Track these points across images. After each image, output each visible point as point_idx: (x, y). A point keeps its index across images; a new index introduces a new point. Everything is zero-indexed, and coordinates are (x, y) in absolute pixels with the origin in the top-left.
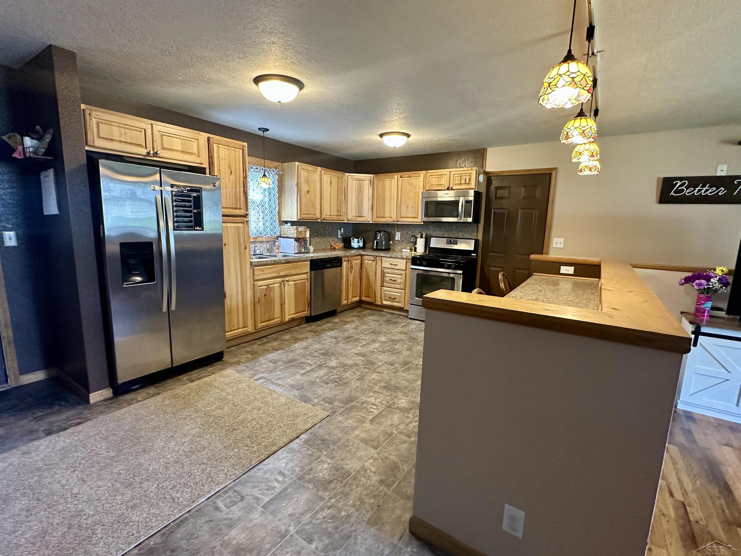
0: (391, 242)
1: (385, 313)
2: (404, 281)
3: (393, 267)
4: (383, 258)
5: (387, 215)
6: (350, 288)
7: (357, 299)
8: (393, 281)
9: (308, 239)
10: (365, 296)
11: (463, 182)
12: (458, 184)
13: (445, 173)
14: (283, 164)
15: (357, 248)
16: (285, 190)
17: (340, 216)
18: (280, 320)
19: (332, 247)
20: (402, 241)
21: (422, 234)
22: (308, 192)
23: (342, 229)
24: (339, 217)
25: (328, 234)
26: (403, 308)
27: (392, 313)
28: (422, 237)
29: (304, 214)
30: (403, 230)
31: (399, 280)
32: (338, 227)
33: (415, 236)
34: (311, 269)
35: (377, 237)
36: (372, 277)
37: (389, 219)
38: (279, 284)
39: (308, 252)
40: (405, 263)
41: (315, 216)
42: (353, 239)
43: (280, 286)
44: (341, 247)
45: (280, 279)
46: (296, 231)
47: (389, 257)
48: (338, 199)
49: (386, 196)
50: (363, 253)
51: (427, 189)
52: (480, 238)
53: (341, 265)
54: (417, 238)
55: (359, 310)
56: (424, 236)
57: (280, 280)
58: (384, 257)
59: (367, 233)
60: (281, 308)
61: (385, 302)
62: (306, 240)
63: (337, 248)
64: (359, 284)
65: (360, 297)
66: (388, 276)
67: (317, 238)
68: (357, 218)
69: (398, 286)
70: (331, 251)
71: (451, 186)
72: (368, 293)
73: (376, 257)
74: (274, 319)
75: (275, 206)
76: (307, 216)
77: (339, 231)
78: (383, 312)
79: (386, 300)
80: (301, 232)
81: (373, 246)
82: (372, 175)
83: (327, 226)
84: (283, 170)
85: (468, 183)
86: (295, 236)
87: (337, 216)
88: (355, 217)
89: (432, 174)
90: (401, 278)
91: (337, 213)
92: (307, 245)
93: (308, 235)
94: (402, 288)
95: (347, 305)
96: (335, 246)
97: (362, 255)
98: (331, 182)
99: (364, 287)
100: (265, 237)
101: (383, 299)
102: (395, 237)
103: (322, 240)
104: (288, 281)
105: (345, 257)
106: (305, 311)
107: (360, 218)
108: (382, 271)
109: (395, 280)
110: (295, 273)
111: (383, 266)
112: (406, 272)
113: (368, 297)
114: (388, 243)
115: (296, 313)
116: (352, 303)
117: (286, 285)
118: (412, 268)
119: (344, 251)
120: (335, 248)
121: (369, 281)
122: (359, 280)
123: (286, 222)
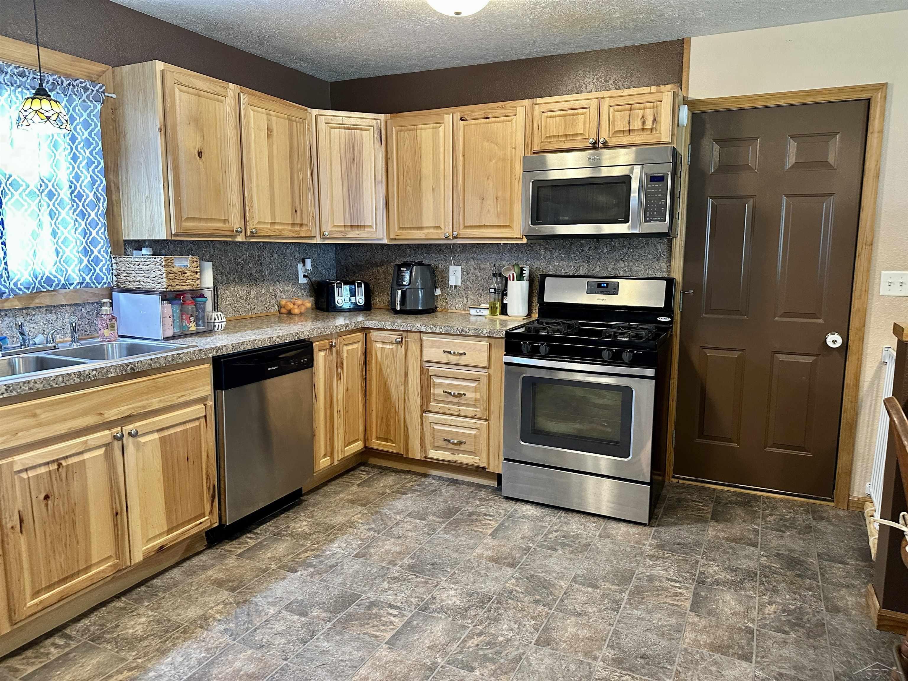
0: (438, 292)
1: (436, 483)
2: (485, 397)
3: (453, 359)
4: (425, 338)
5: (428, 221)
6: (339, 422)
7: (358, 446)
8: (454, 396)
9: (209, 294)
10: (378, 438)
11: (637, 124)
12: (624, 131)
13: (584, 103)
14: (118, 69)
15: (349, 310)
16: (126, 149)
17: (301, 225)
18: (114, 566)
19: (283, 310)
20: (467, 288)
21: (522, 270)
22: (200, 154)
23: (308, 262)
24: (297, 228)
25: (270, 274)
26: (484, 469)
27: (455, 482)
28: (520, 277)
29: (188, 219)
30: (468, 260)
31: (470, 395)
32: (297, 255)
33: (500, 275)
34: (218, 385)
35: (403, 280)
36: (397, 386)
37: (432, 231)
38: (102, 451)
39: (210, 332)
40: (486, 349)
41: (227, 226)
42: (339, 287)
43: (108, 456)
44: (307, 309)
45: (107, 432)
46: (164, 270)
47: (441, 334)
48: (292, 178)
49: (424, 171)
50: (368, 324)
51: (536, 148)
52: (677, 274)
53: (310, 364)
54: (506, 279)
55: (365, 477)
56: (526, 273)
57: (105, 435)
58: (426, 333)
59: (375, 270)
60: (116, 525)
61: (433, 454)
62: (202, 296)
63: (296, 311)
64: (361, 406)
65: (366, 440)
66: (441, 385)
67: (238, 288)
68: (348, 230)
69: (470, 411)
70: (280, 321)
71: (604, 136)
72: (388, 432)
73: (404, 334)
74: (87, 569)
75: (96, 196)
76: (202, 224)
77: (300, 266)
78: (430, 480)
79: (437, 448)
80: (183, 273)
81: (393, 302)
82: (382, 117)
83: (266, 253)
84: (118, 88)
85: (652, 129)
86: (164, 286)
87: (293, 224)
88: (342, 229)
89: (549, 107)
90: (476, 389)
91: (293, 219)
92: (204, 310)
93: (208, 280)
94: (479, 416)
95: (331, 468)
96: (291, 306)
97: (365, 330)
98: (270, 130)
99: (374, 413)
100: (63, 291)
101: (428, 446)
102: (447, 278)
103: (253, 293)
104: (134, 435)
105: (321, 338)
106: (203, 515)
107: (357, 232)
108: (424, 372)
109: (460, 395)
110: (162, 405)
111: (425, 358)
112: (491, 371)
113: (386, 440)
114: (430, 296)
115: (169, 531)
116: (346, 460)
117: (130, 449)
118: (506, 363)
119: (316, 319)
120: (290, 313)
121: (386, 397)
122: (360, 397)
123: (138, 245)
